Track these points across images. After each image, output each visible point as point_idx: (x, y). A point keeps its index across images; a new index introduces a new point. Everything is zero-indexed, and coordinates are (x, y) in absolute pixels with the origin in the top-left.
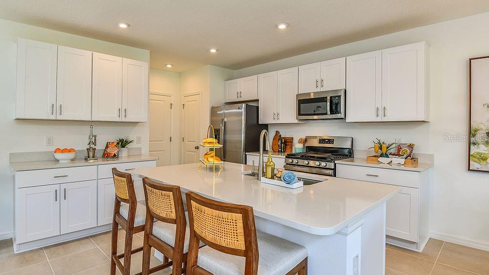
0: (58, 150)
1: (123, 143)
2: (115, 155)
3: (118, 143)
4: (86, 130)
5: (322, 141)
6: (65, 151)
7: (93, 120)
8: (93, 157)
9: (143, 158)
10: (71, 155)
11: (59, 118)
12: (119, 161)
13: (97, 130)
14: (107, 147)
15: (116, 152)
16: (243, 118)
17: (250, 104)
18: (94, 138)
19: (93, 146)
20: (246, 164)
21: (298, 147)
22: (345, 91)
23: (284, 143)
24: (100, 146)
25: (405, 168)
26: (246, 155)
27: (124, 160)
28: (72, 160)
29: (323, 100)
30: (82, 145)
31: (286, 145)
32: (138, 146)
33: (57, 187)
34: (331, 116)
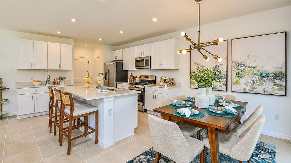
0: (34, 81)
1: (62, 79)
2: (58, 83)
3: (59, 78)
4: (46, 73)
5: (146, 77)
6: (37, 81)
7: (48, 69)
8: (49, 84)
9: (71, 84)
10: (40, 83)
11: (34, 68)
12: (59, 85)
13: (50, 73)
14: (55, 80)
15: (58, 82)
16: (115, 67)
17: (118, 62)
18: (49, 76)
19: (49, 80)
20: (116, 87)
21: (138, 80)
22: (151, 57)
23: (133, 78)
24: (52, 80)
25: (167, 87)
26: (116, 84)
27: (62, 85)
28: (40, 85)
29: (143, 60)
30: (44, 79)
31: (134, 79)
32: (69, 80)
33: (33, 95)
34: (146, 67)
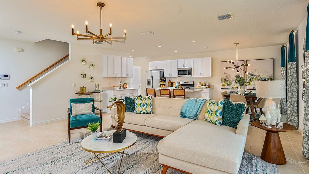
5: (185, 83)
14: (123, 85)
16: (159, 75)
17: (161, 70)
22: (192, 68)
34: (188, 75)
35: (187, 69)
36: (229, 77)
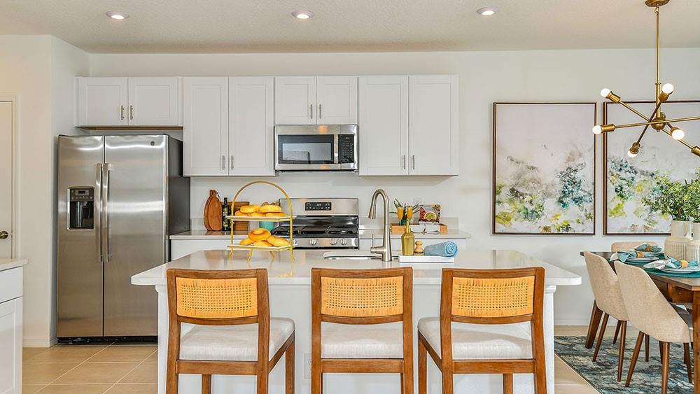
5: (310, 206)
22: (358, 128)
26: (170, 241)
34: (339, 166)
35: (336, 133)
36: (533, 180)
